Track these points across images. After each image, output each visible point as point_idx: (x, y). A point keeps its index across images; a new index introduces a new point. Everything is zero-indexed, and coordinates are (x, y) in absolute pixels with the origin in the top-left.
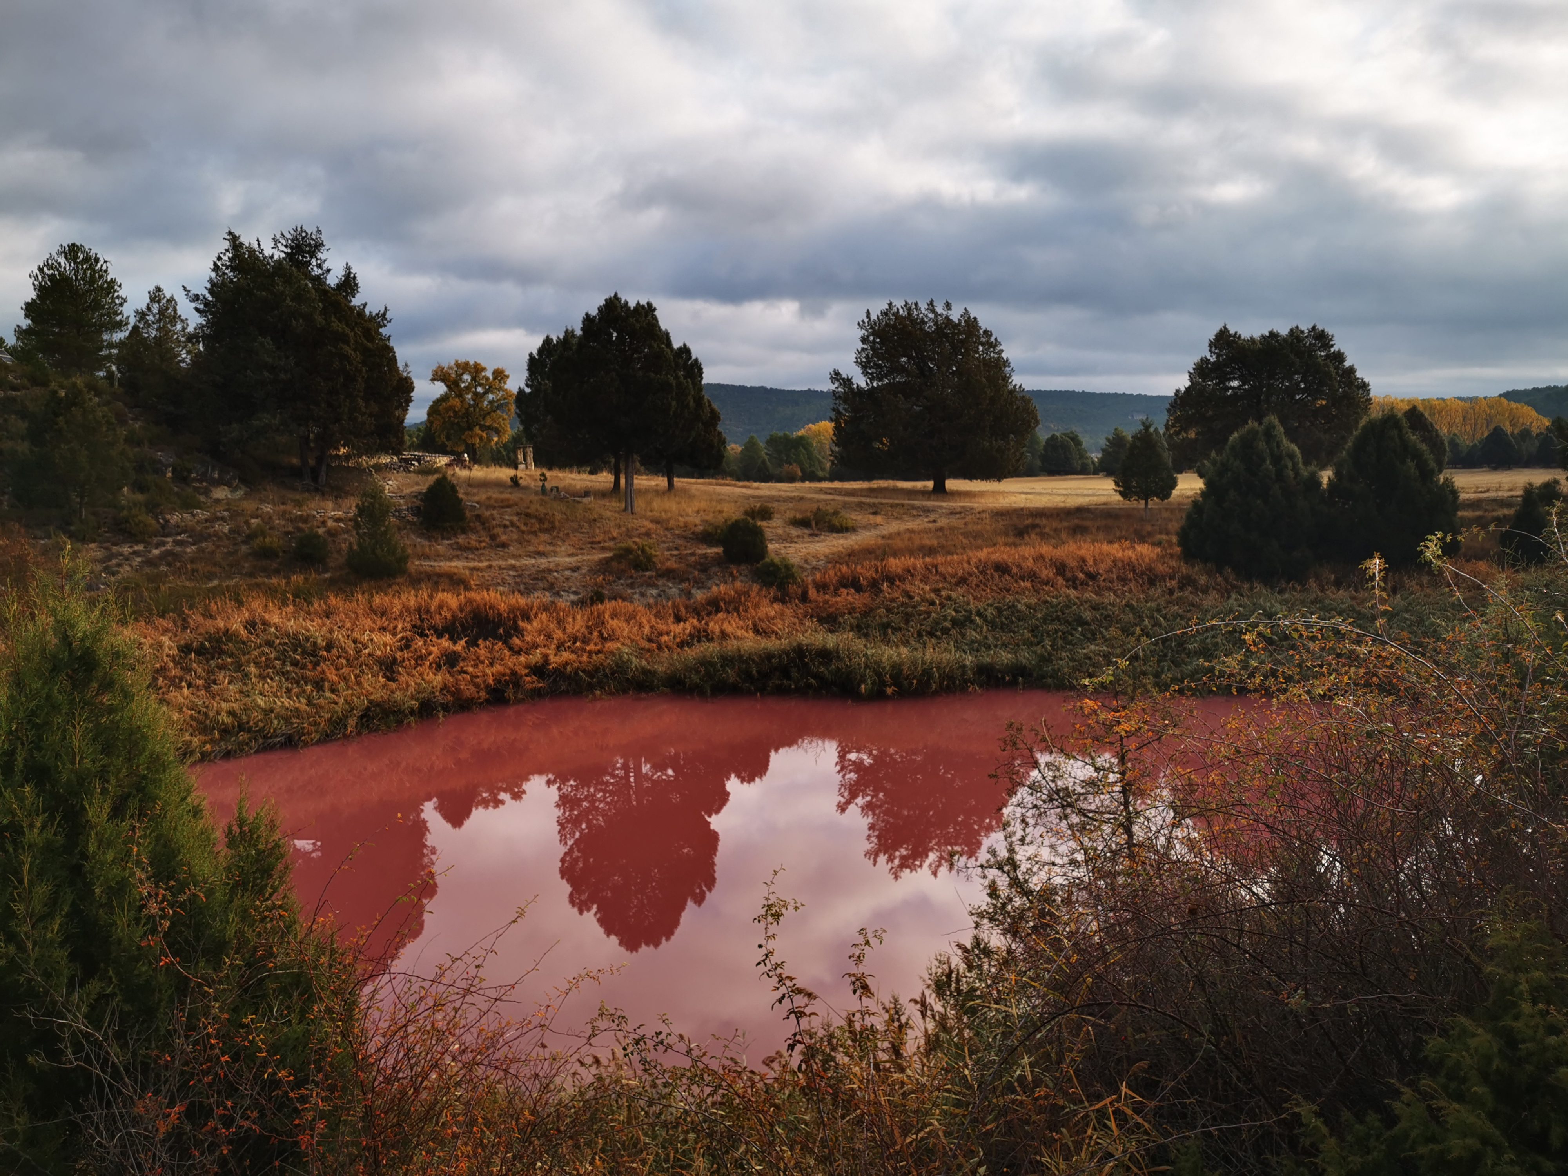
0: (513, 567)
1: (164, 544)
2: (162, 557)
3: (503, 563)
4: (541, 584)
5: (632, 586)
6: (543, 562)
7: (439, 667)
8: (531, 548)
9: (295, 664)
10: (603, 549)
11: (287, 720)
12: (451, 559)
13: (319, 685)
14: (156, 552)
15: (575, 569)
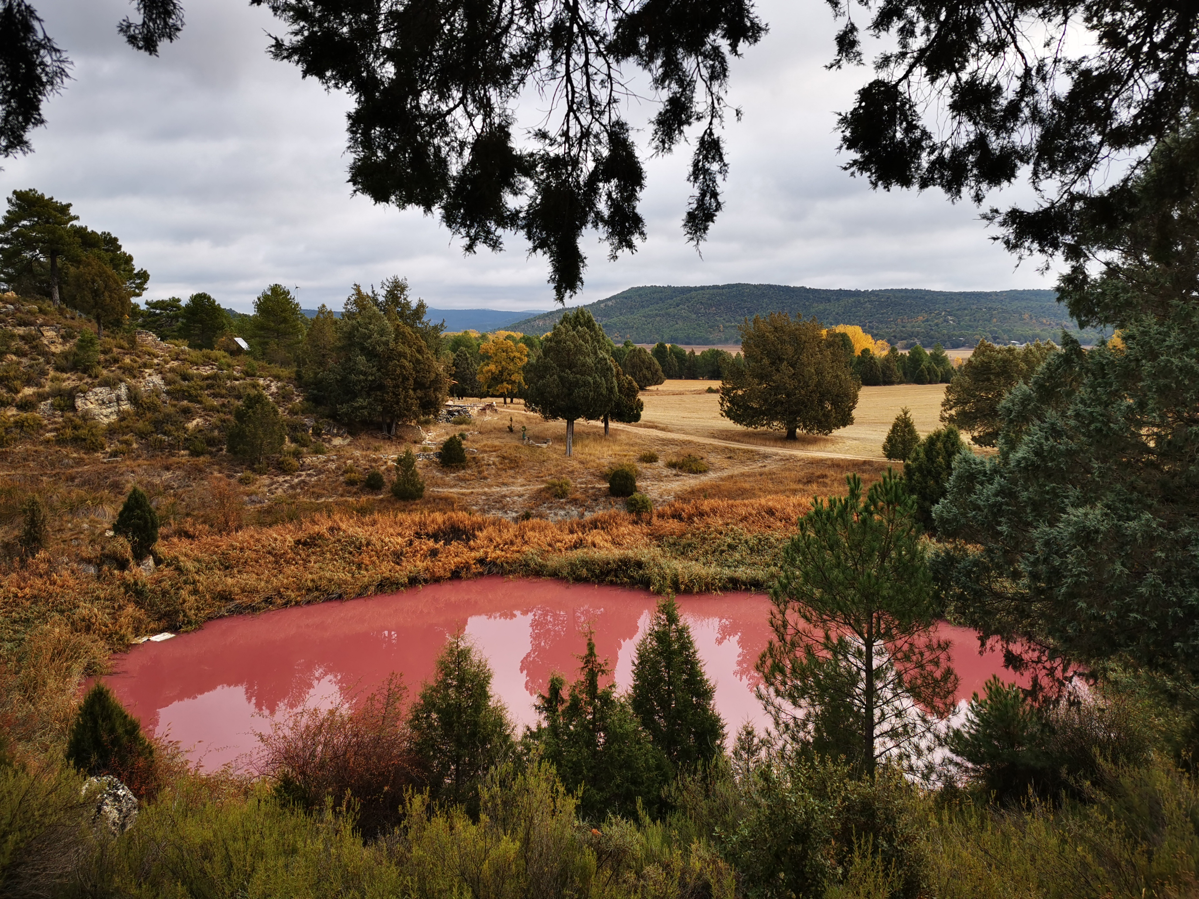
0: (485, 494)
1: (301, 476)
2: (298, 484)
3: (480, 490)
4: (498, 505)
5: (550, 508)
6: (504, 490)
7: (426, 557)
8: (501, 480)
9: (350, 553)
10: (543, 481)
11: (340, 586)
12: (451, 487)
13: (359, 567)
14: (296, 480)
15: (520, 496)
